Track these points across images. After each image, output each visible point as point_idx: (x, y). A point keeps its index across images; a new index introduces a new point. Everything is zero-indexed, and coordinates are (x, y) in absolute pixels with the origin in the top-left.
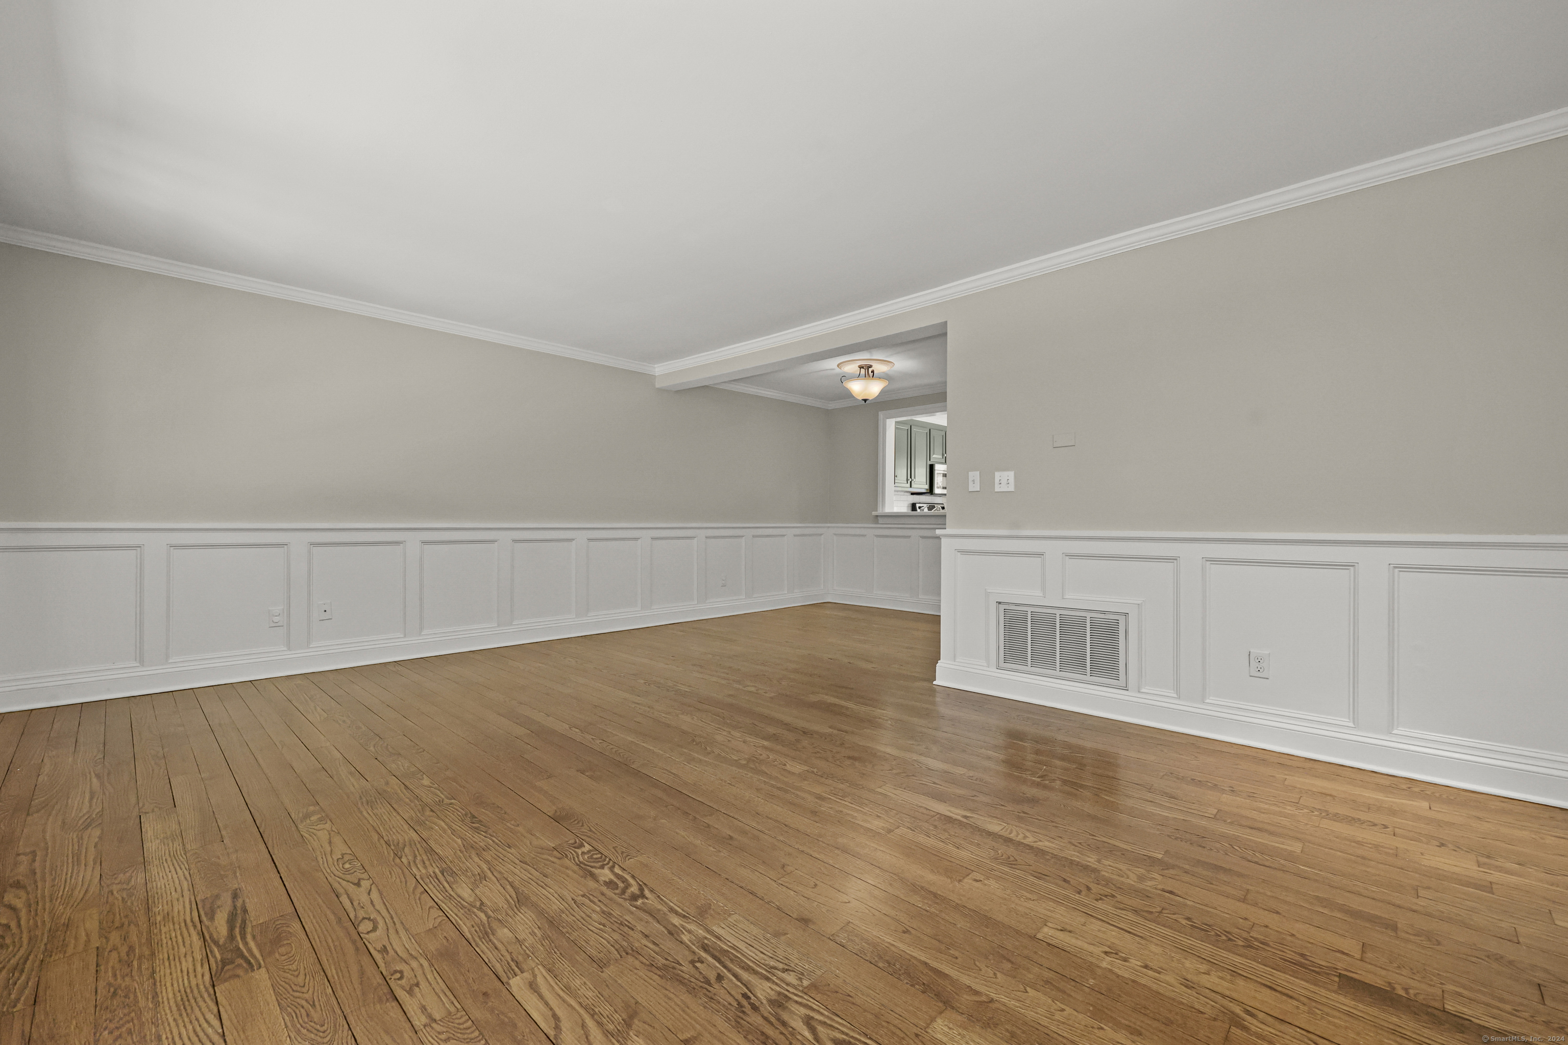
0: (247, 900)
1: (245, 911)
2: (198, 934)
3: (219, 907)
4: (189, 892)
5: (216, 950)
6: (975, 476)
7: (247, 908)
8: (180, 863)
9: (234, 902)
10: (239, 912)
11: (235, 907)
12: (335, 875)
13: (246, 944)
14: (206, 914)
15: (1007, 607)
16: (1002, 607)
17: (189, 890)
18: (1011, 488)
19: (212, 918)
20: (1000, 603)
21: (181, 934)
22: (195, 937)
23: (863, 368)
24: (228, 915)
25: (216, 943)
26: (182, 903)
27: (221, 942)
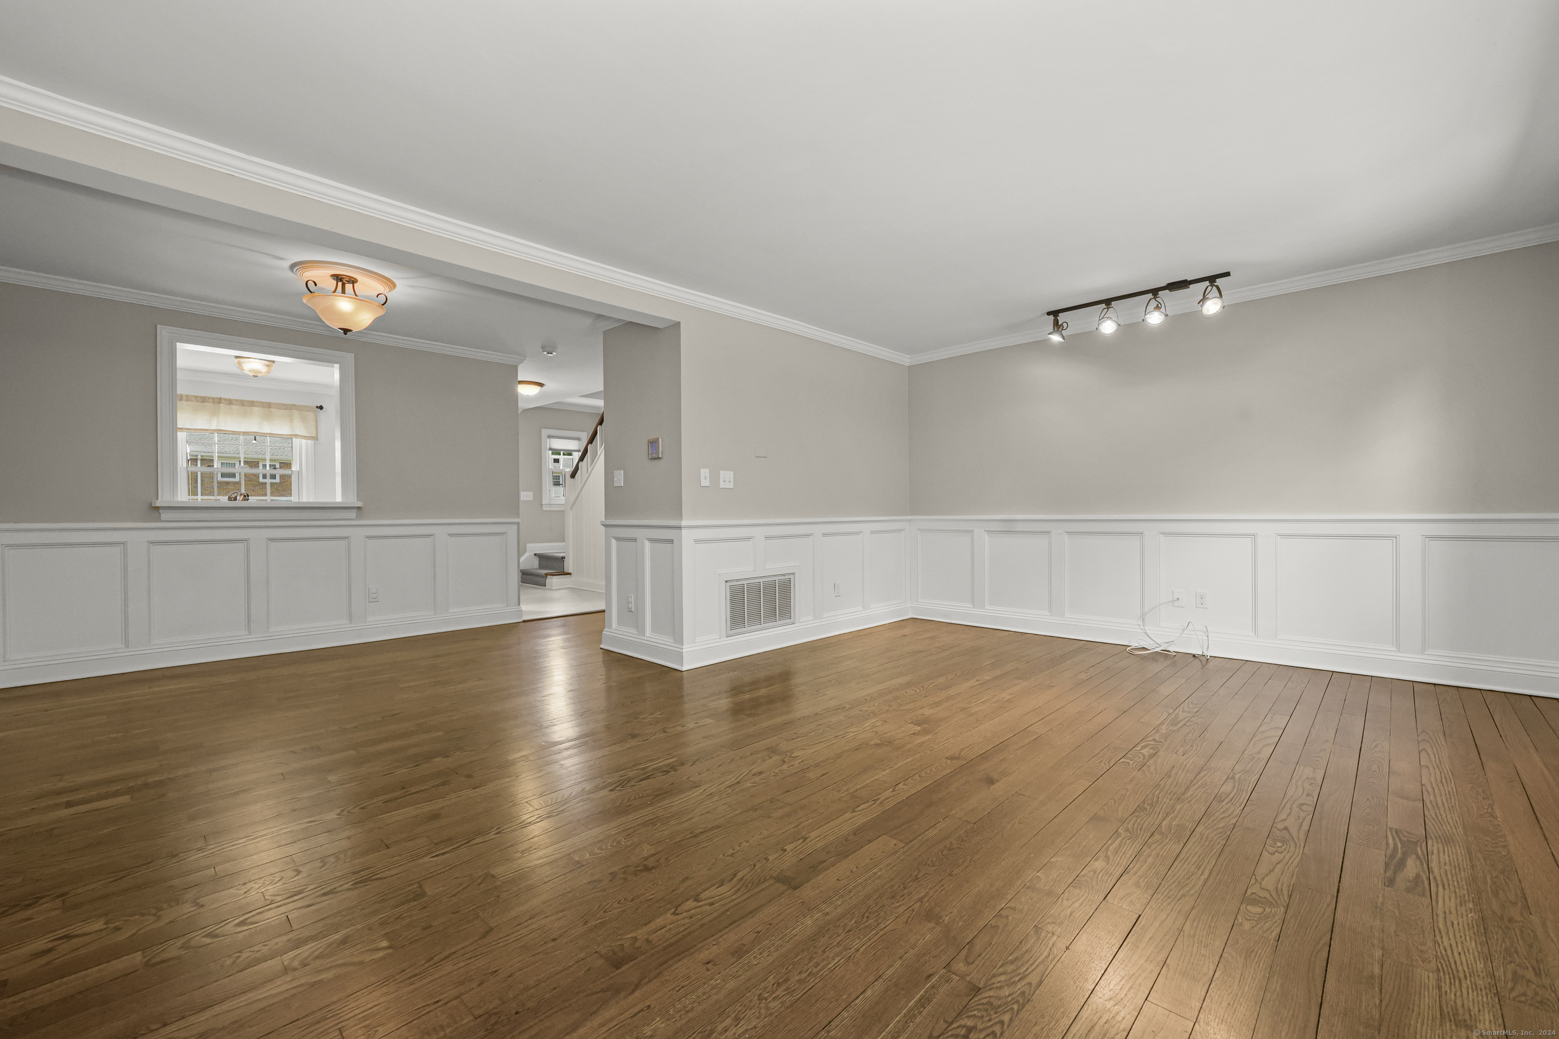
0: (1382, 871)
1: (1387, 865)
2: (1433, 872)
3: (1410, 882)
4: (1438, 913)
5: (1420, 853)
6: (705, 472)
7: (1384, 865)
8: (1446, 958)
9: (1395, 877)
10: (1392, 868)
11: (1395, 872)
12: (1296, 844)
13: (1395, 845)
14: (1423, 882)
15: (731, 584)
16: (729, 584)
17: (1437, 915)
18: (731, 486)
19: (1418, 876)
20: (726, 582)
21: (1448, 880)
22: (1436, 871)
23: (341, 280)
24: (1403, 870)
25: (1418, 857)
26: (1446, 907)
27: (1414, 856)
